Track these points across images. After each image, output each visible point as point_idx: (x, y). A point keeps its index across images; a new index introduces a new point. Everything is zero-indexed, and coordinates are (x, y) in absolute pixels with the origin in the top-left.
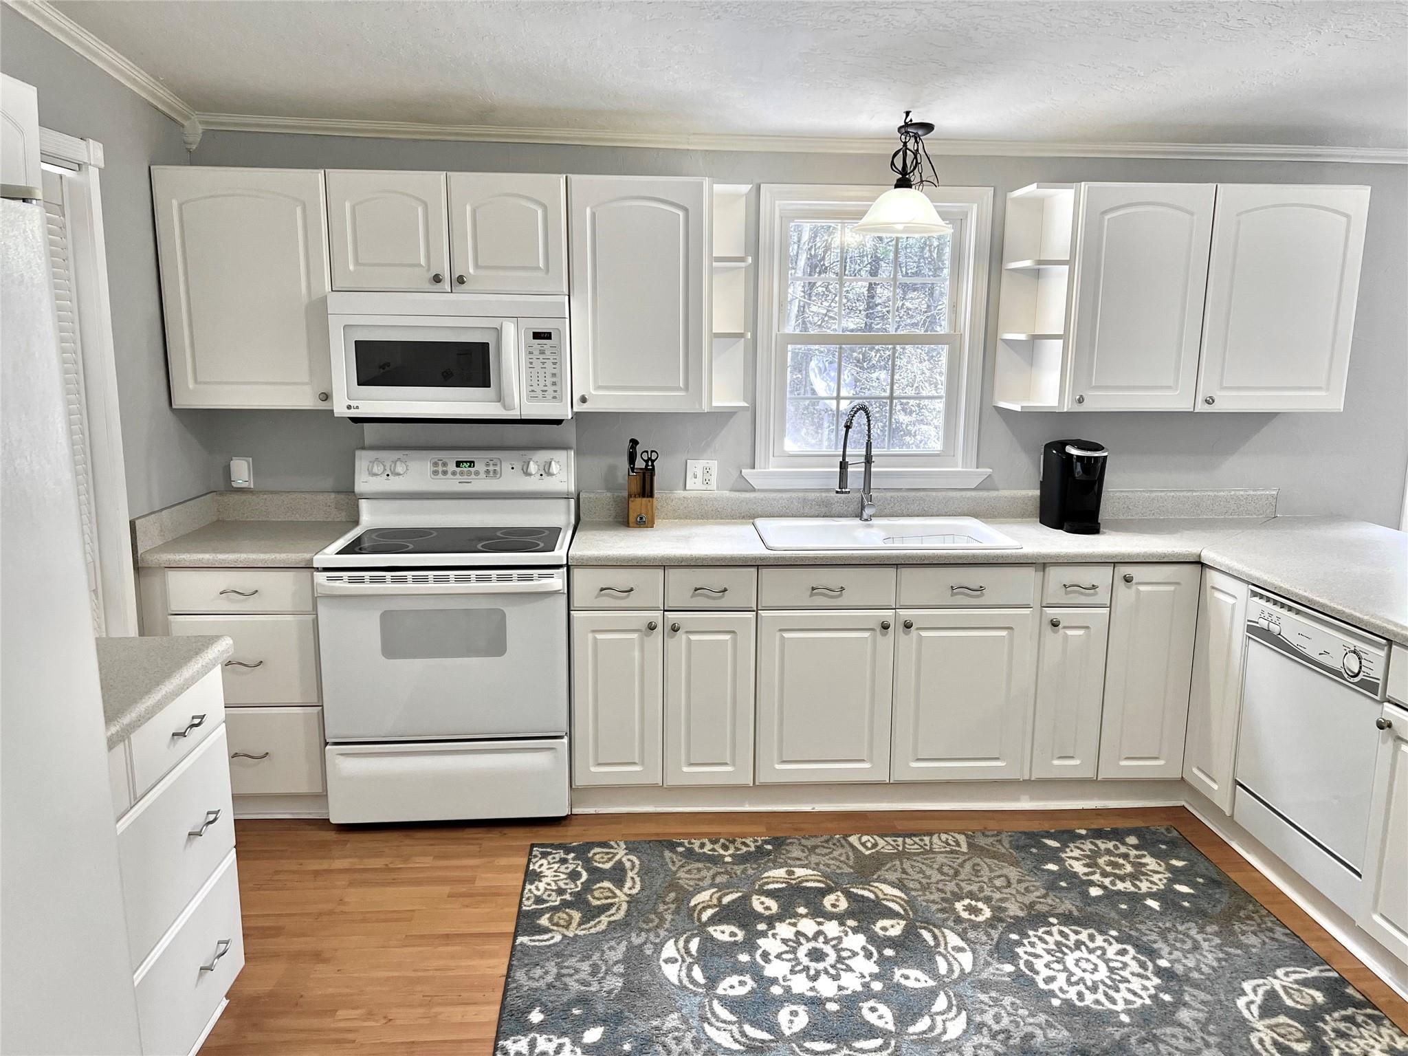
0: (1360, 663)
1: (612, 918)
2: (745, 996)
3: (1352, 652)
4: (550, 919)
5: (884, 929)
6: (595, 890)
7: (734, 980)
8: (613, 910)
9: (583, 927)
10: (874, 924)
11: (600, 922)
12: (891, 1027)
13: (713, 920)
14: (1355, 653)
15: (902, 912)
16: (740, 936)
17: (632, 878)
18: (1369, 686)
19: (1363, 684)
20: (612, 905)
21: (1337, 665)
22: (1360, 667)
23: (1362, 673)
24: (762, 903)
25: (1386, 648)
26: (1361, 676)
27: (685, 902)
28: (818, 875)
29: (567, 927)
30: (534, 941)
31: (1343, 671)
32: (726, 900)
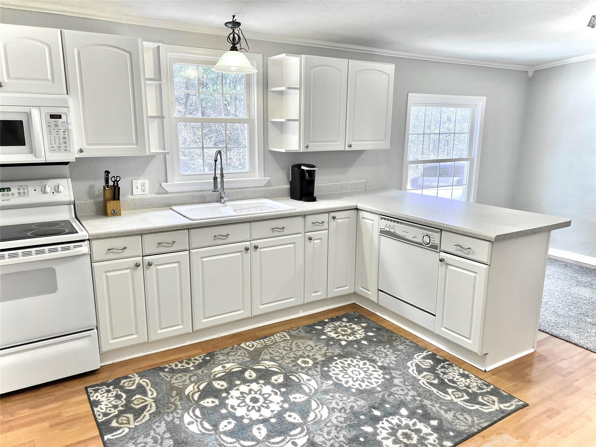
0: (430, 239)
1: (150, 412)
2: (234, 428)
3: (426, 235)
4: (117, 422)
5: (276, 380)
6: (133, 401)
7: (225, 422)
8: (149, 408)
9: (137, 420)
10: (271, 379)
11: (145, 416)
12: (301, 421)
13: (201, 398)
14: (427, 236)
15: (279, 371)
16: (217, 402)
17: (150, 390)
18: (434, 247)
19: (432, 247)
20: (147, 405)
21: (420, 241)
22: (430, 241)
23: (431, 243)
24: (219, 384)
25: (440, 233)
26: (430, 244)
27: (183, 394)
28: (236, 365)
29: (129, 423)
30: (114, 436)
31: (423, 243)
32: (201, 387)
